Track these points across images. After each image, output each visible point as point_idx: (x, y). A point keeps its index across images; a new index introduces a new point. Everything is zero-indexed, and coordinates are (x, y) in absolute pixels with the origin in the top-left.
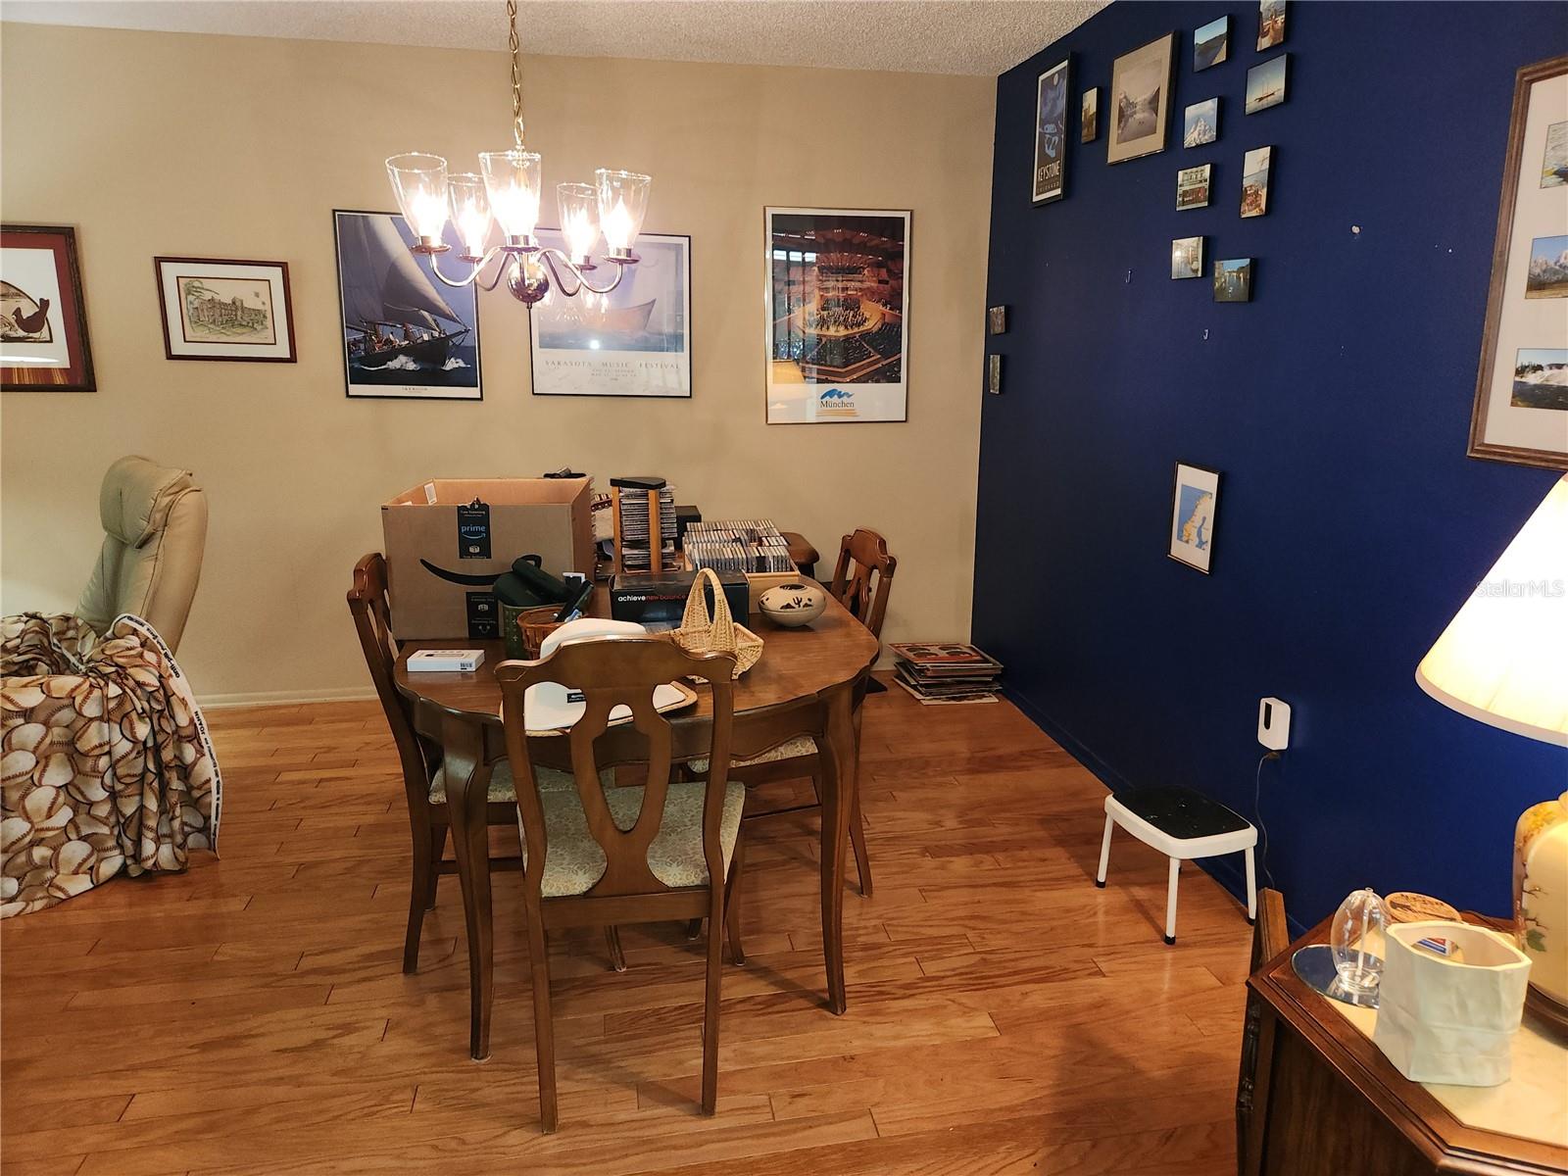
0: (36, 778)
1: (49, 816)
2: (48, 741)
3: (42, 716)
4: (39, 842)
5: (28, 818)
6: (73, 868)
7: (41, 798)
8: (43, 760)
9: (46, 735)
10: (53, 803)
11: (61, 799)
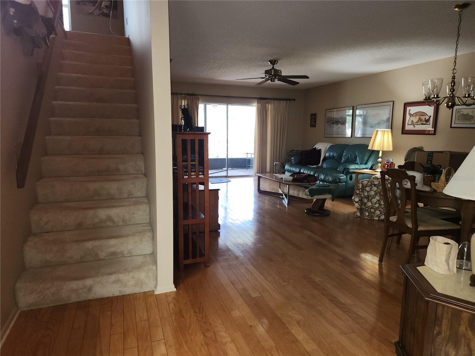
0: (374, 197)
1: (375, 204)
2: (377, 191)
3: (377, 186)
4: (373, 208)
5: (372, 203)
6: (377, 215)
7: (374, 200)
8: (376, 194)
9: (377, 190)
10: (376, 202)
11: (378, 202)
